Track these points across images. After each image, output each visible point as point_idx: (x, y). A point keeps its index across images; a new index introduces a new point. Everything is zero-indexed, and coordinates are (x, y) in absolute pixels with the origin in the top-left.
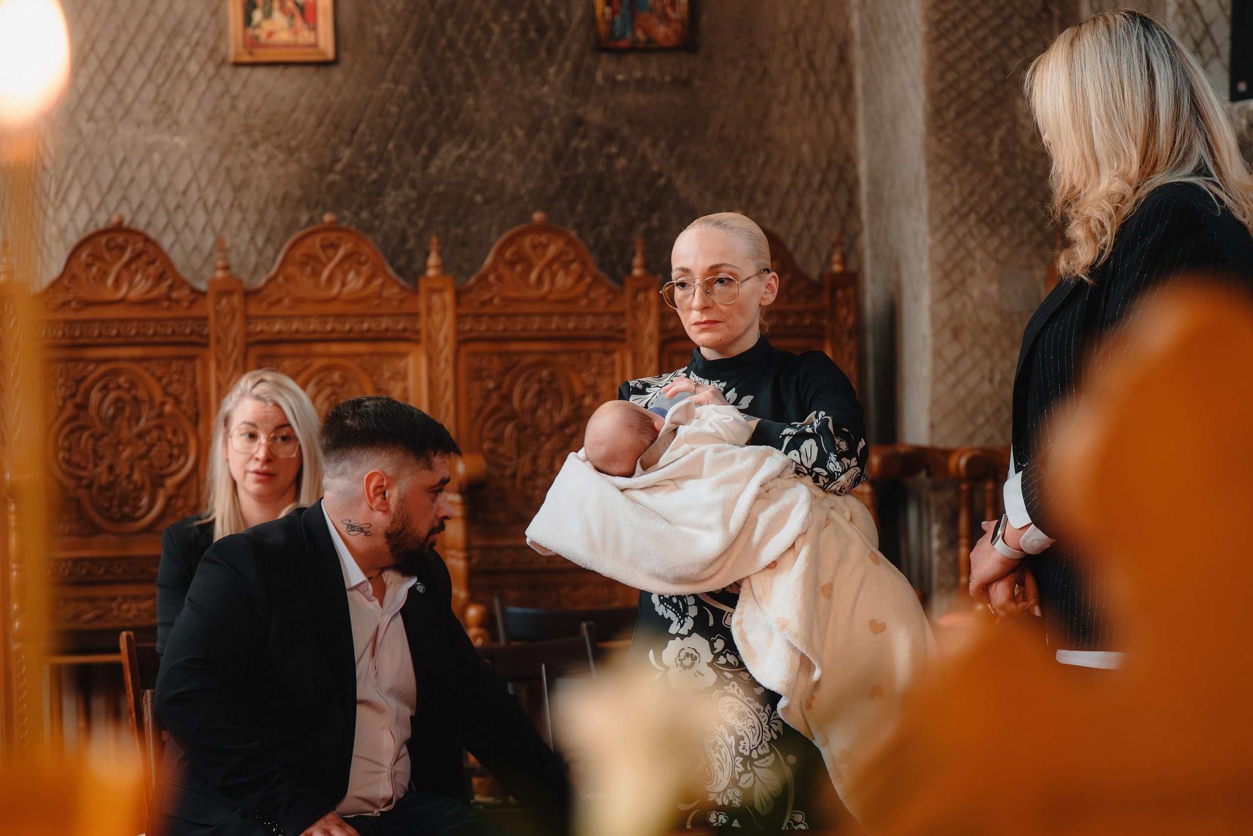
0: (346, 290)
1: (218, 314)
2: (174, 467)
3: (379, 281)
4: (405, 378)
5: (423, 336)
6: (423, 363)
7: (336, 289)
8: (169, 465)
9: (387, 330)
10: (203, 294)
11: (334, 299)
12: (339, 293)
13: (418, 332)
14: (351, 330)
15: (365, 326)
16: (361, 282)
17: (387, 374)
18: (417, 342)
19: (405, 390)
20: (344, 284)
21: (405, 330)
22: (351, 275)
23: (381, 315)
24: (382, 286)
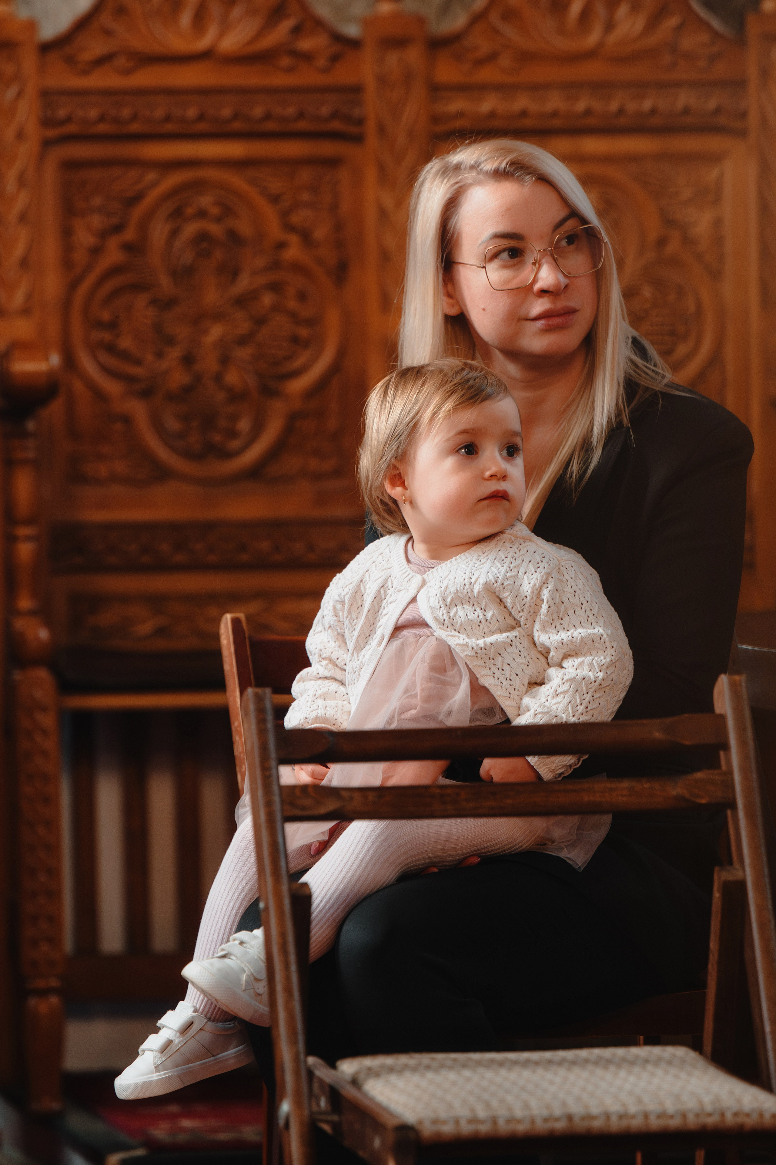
0: (613, 38)
1: (383, 81)
2: (298, 362)
3: (673, 21)
4: (717, 201)
5: (753, 120)
6: (752, 172)
7: (593, 38)
8: (289, 358)
9: (686, 111)
10: (354, 44)
11: (591, 54)
12: (601, 44)
13: (743, 115)
14: (621, 111)
15: (647, 105)
16: (639, 23)
17: (687, 193)
18: (742, 134)
19: (718, 223)
20: (609, 27)
21: (718, 111)
22: (622, 11)
23: (678, 85)
24: (679, 28)
